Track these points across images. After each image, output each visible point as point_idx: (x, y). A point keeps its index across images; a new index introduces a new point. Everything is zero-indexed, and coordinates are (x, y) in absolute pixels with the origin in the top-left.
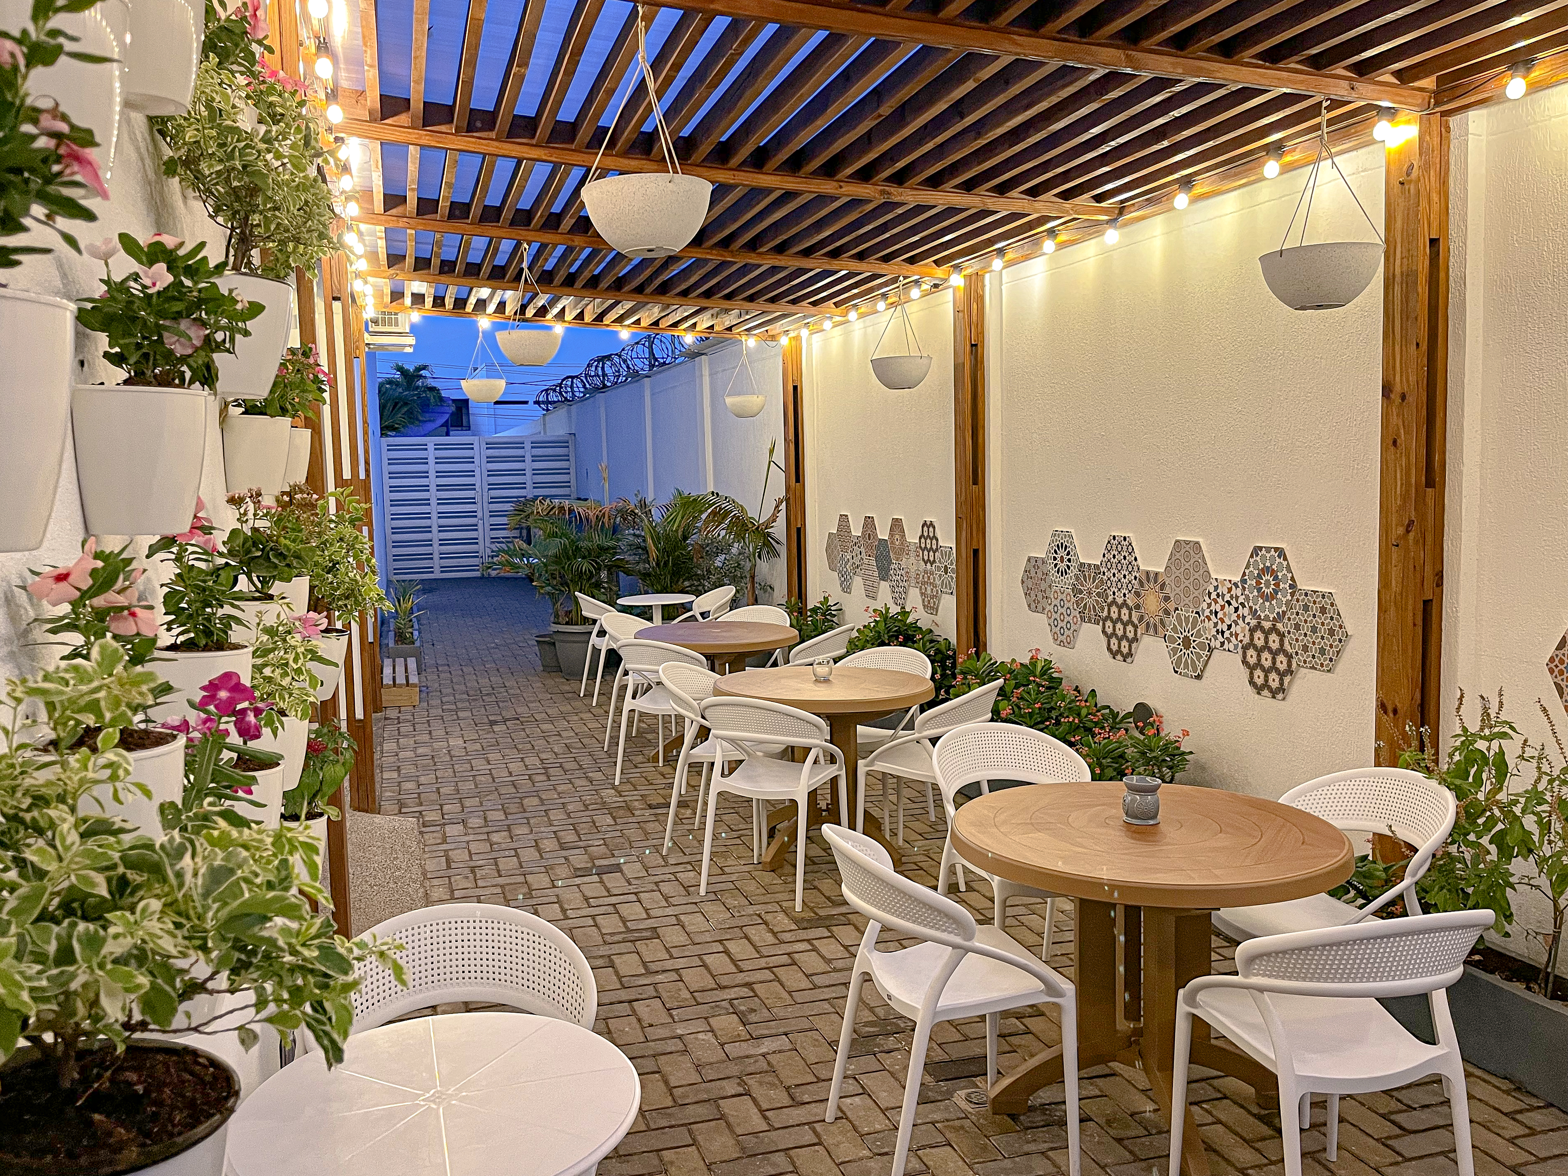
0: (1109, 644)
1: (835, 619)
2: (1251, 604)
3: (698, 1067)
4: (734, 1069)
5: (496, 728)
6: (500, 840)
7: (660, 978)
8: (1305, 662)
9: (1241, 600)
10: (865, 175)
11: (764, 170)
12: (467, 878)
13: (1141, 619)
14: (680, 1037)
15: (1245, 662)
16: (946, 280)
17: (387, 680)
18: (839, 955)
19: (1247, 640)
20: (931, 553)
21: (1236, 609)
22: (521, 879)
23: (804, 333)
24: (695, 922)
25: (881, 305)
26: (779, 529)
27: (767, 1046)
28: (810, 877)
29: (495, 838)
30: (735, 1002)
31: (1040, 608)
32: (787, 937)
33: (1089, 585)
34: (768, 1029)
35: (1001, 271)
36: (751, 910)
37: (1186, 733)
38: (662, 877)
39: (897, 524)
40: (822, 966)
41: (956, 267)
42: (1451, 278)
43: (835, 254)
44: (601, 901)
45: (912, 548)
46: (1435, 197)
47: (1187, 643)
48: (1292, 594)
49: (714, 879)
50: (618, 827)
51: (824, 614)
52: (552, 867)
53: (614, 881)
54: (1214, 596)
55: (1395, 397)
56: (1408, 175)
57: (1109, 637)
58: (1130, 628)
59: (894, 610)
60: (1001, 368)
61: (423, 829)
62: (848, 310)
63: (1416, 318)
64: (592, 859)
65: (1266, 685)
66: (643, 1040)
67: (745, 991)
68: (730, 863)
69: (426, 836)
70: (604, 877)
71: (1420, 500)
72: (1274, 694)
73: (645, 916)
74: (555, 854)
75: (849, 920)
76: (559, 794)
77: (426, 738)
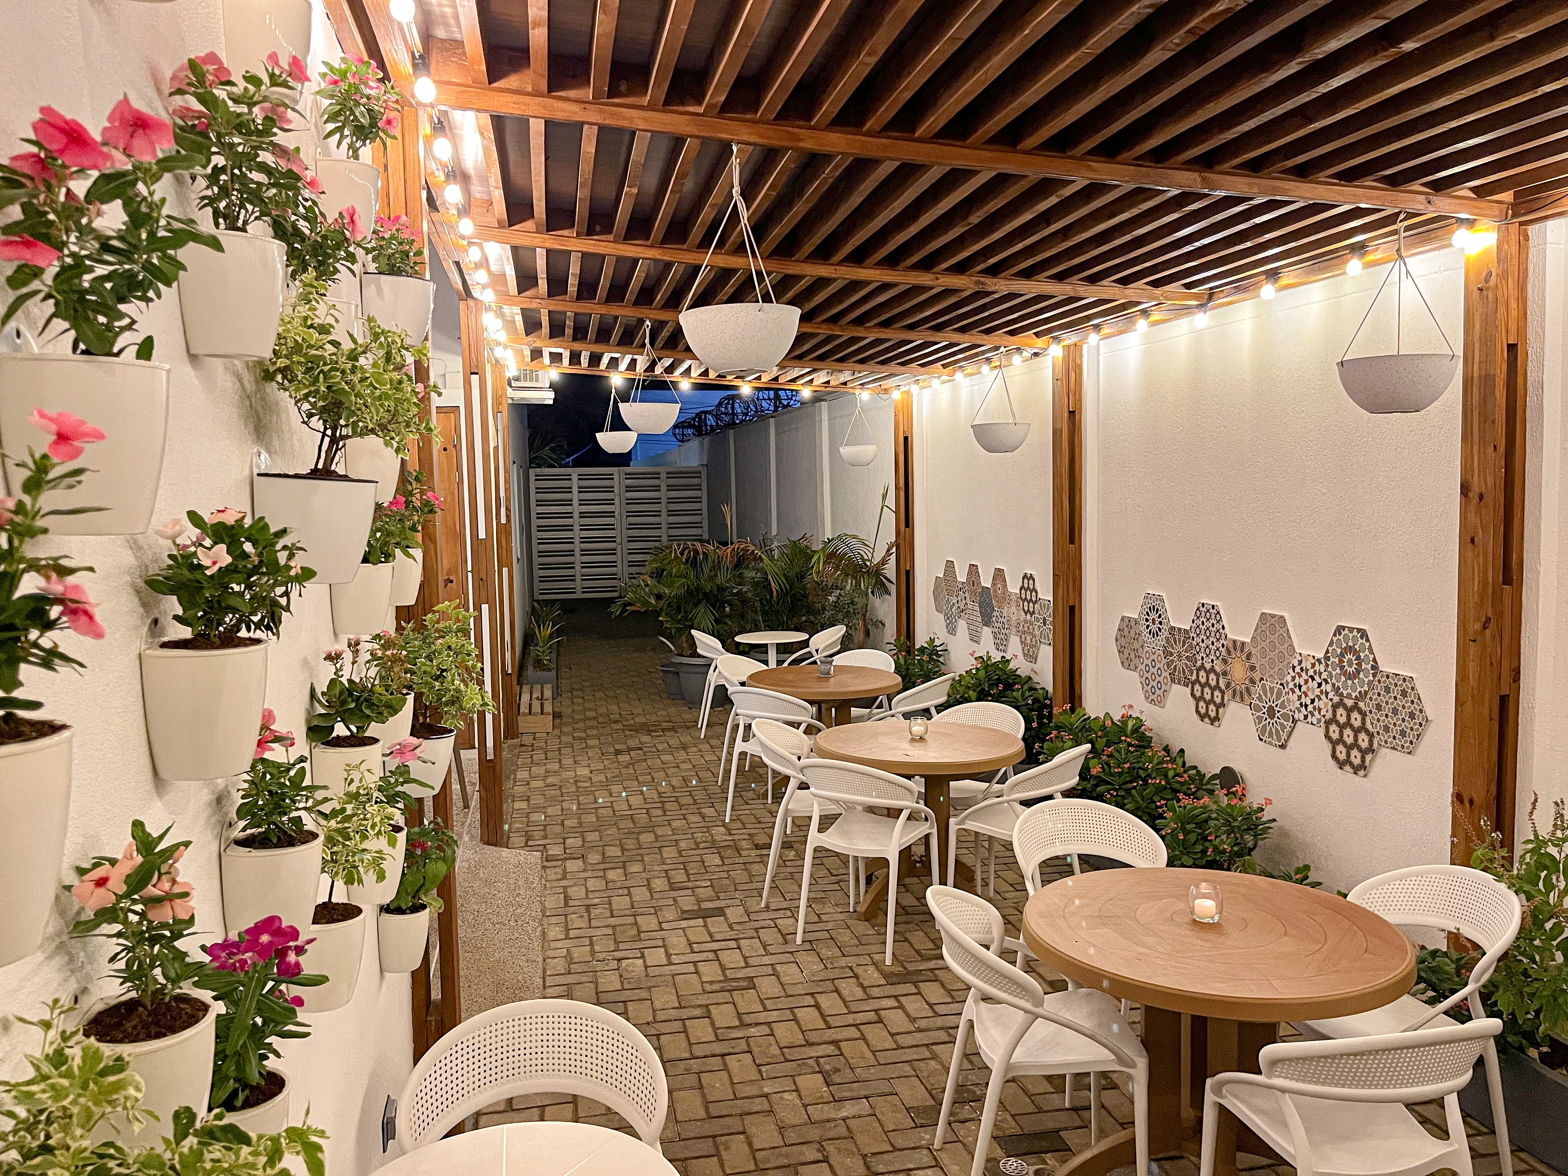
0: (1197, 707)
1: (941, 659)
2: (1334, 681)
3: (781, 1129)
4: (814, 1134)
5: (621, 758)
6: (615, 878)
7: (753, 1031)
8: (1386, 742)
9: (1324, 676)
10: (960, 268)
11: (864, 265)
12: (582, 916)
13: (1228, 685)
14: (766, 1096)
15: (1327, 736)
16: (1046, 349)
17: (524, 709)
18: (924, 1014)
19: (1329, 715)
20: (1031, 605)
21: (1320, 685)
22: (631, 920)
23: (914, 389)
24: (789, 973)
25: (985, 368)
26: (890, 570)
27: (848, 1110)
28: (901, 928)
29: (612, 875)
30: (822, 1060)
31: (1132, 667)
32: (875, 992)
33: (1178, 648)
34: (850, 1090)
35: (1098, 345)
36: (843, 962)
37: (1269, 802)
38: (763, 923)
39: (999, 574)
40: (906, 1026)
41: (1055, 338)
42: (1529, 383)
43: (938, 328)
44: (705, 947)
45: (1014, 597)
46: (1513, 305)
47: (1271, 712)
48: (1374, 675)
49: (810, 927)
50: (725, 868)
51: (930, 655)
52: (660, 908)
53: (717, 925)
54: (1298, 669)
55: (1473, 495)
56: (1487, 281)
57: (1197, 700)
58: (1217, 693)
59: (996, 656)
60: (1098, 433)
61: (546, 864)
62: (954, 371)
63: (1493, 421)
64: (699, 902)
65: (1348, 761)
66: (732, 1097)
67: (831, 1049)
68: (827, 910)
69: (548, 871)
70: (709, 920)
71: (1497, 597)
72: (1356, 770)
73: (743, 964)
74: (666, 895)
75: (936, 976)
76: (673, 830)
77: (556, 766)
